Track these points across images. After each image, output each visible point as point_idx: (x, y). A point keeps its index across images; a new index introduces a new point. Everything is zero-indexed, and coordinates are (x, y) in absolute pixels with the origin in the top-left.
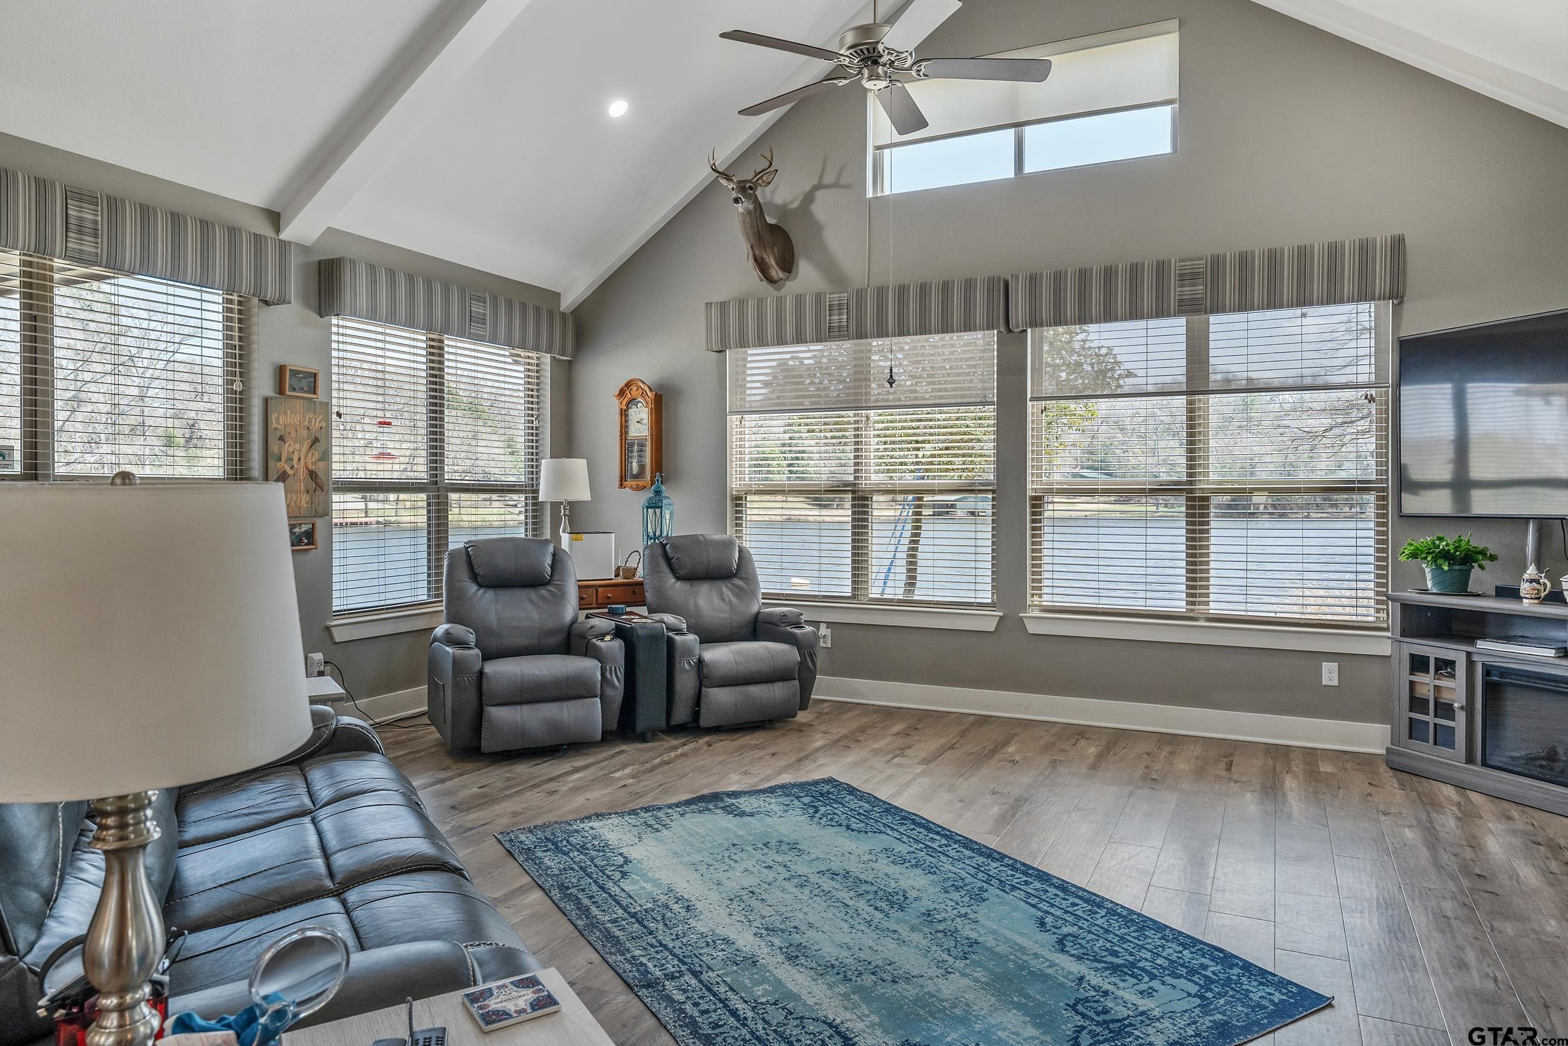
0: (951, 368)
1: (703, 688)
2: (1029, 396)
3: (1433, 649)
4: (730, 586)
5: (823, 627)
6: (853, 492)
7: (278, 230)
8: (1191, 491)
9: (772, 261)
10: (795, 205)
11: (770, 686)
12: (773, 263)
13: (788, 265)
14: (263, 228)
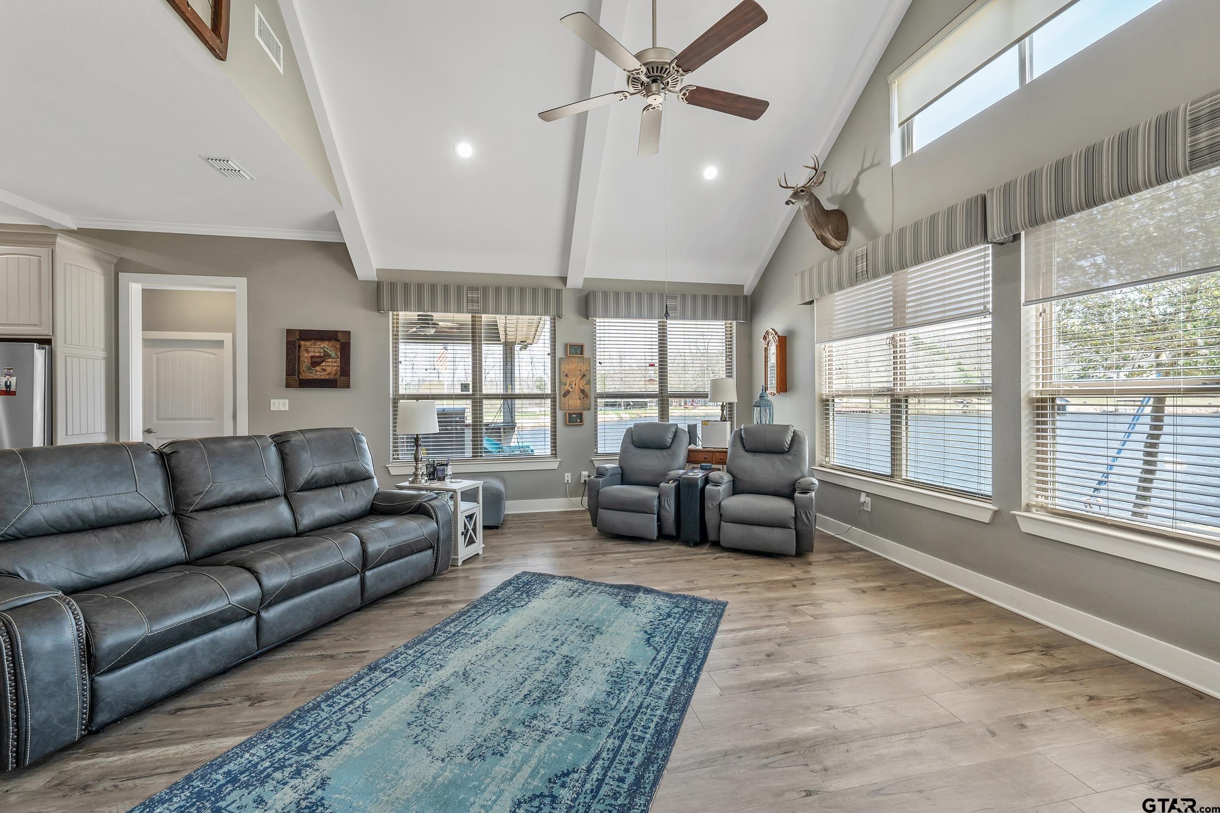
1: (722, 522)
2: (1023, 301)
4: (781, 459)
5: (863, 495)
6: (892, 395)
7: (565, 285)
9: (828, 236)
10: (848, 191)
11: (771, 529)
12: (830, 236)
13: (842, 234)
14: (558, 285)
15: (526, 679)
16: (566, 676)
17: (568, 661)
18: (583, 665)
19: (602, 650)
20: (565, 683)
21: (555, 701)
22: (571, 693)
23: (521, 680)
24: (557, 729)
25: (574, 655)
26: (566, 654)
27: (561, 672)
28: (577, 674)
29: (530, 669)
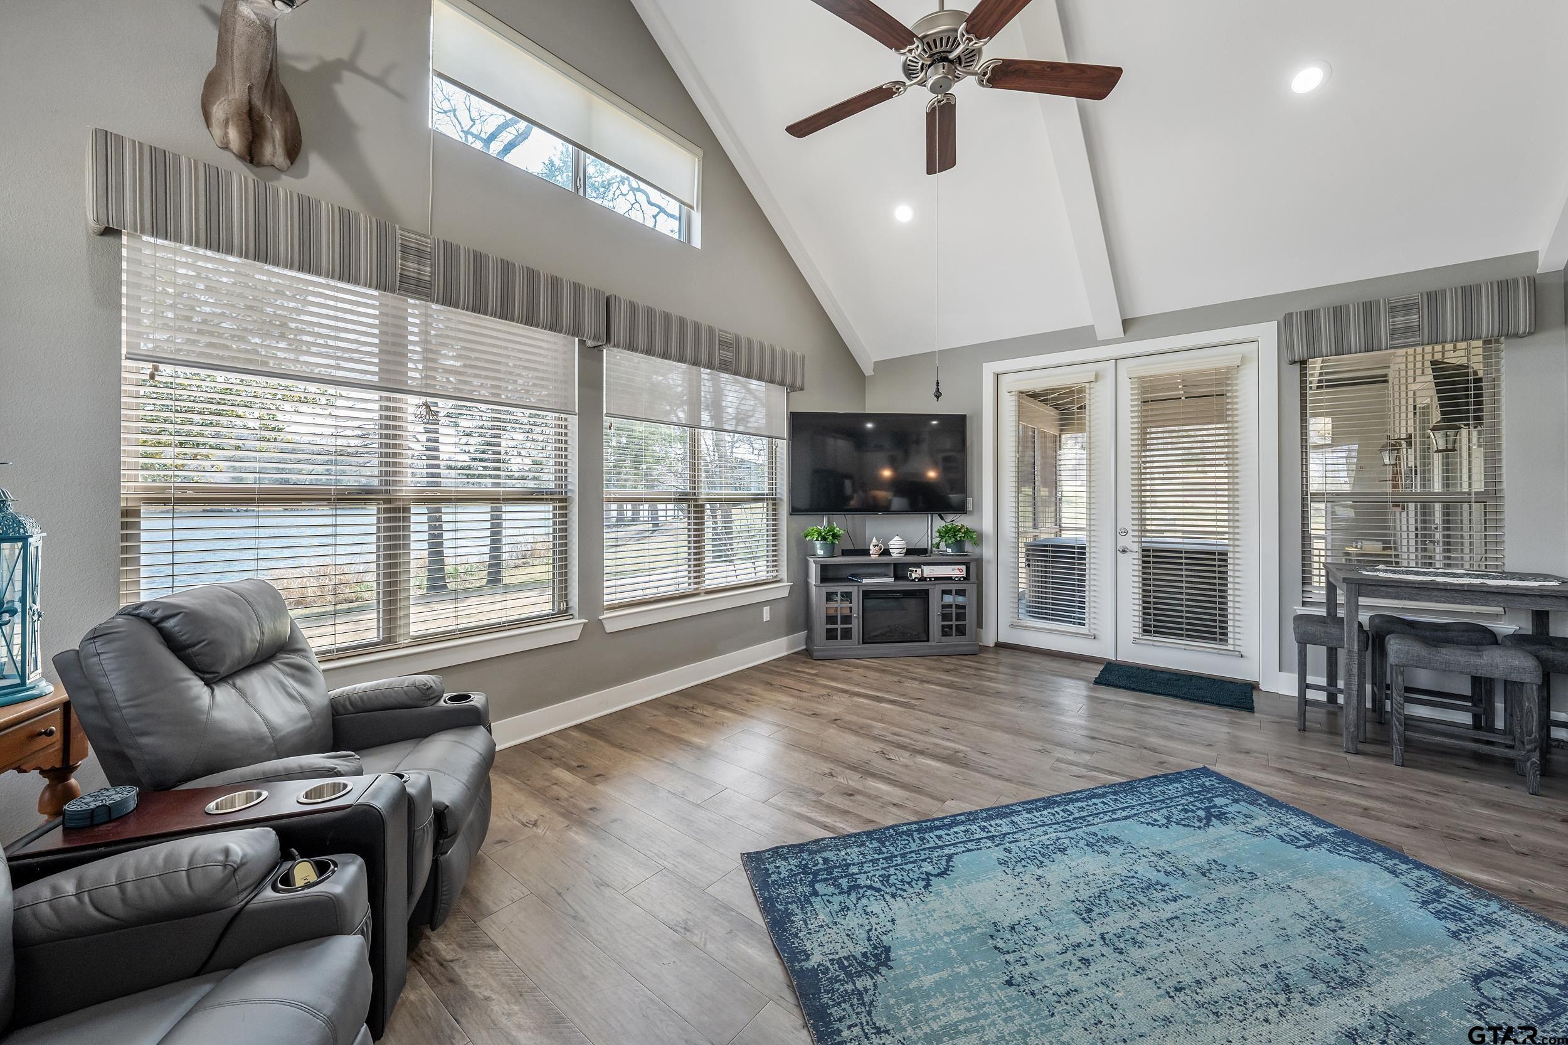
0: (515, 366)
3: (840, 588)
4: (279, 665)
6: (382, 501)
8: (696, 500)
15: (1168, 920)
16: (1103, 893)
17: (1086, 914)
18: (1070, 894)
19: (1023, 898)
20: (1110, 886)
21: (1136, 875)
22: (1109, 872)
23: (1177, 923)
24: (1146, 852)
25: (1072, 915)
26: (1082, 925)
27: (1107, 902)
28: (1087, 887)
29: (1156, 934)
